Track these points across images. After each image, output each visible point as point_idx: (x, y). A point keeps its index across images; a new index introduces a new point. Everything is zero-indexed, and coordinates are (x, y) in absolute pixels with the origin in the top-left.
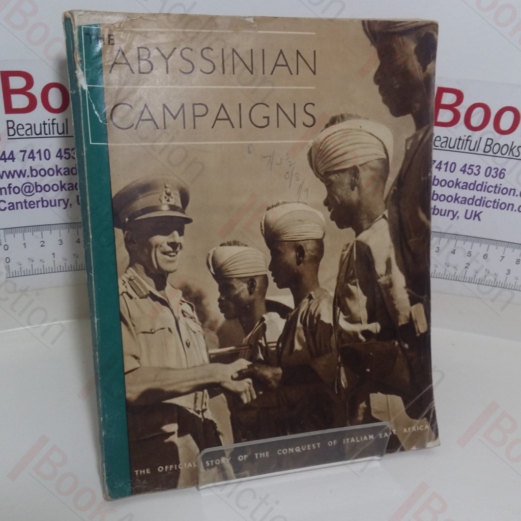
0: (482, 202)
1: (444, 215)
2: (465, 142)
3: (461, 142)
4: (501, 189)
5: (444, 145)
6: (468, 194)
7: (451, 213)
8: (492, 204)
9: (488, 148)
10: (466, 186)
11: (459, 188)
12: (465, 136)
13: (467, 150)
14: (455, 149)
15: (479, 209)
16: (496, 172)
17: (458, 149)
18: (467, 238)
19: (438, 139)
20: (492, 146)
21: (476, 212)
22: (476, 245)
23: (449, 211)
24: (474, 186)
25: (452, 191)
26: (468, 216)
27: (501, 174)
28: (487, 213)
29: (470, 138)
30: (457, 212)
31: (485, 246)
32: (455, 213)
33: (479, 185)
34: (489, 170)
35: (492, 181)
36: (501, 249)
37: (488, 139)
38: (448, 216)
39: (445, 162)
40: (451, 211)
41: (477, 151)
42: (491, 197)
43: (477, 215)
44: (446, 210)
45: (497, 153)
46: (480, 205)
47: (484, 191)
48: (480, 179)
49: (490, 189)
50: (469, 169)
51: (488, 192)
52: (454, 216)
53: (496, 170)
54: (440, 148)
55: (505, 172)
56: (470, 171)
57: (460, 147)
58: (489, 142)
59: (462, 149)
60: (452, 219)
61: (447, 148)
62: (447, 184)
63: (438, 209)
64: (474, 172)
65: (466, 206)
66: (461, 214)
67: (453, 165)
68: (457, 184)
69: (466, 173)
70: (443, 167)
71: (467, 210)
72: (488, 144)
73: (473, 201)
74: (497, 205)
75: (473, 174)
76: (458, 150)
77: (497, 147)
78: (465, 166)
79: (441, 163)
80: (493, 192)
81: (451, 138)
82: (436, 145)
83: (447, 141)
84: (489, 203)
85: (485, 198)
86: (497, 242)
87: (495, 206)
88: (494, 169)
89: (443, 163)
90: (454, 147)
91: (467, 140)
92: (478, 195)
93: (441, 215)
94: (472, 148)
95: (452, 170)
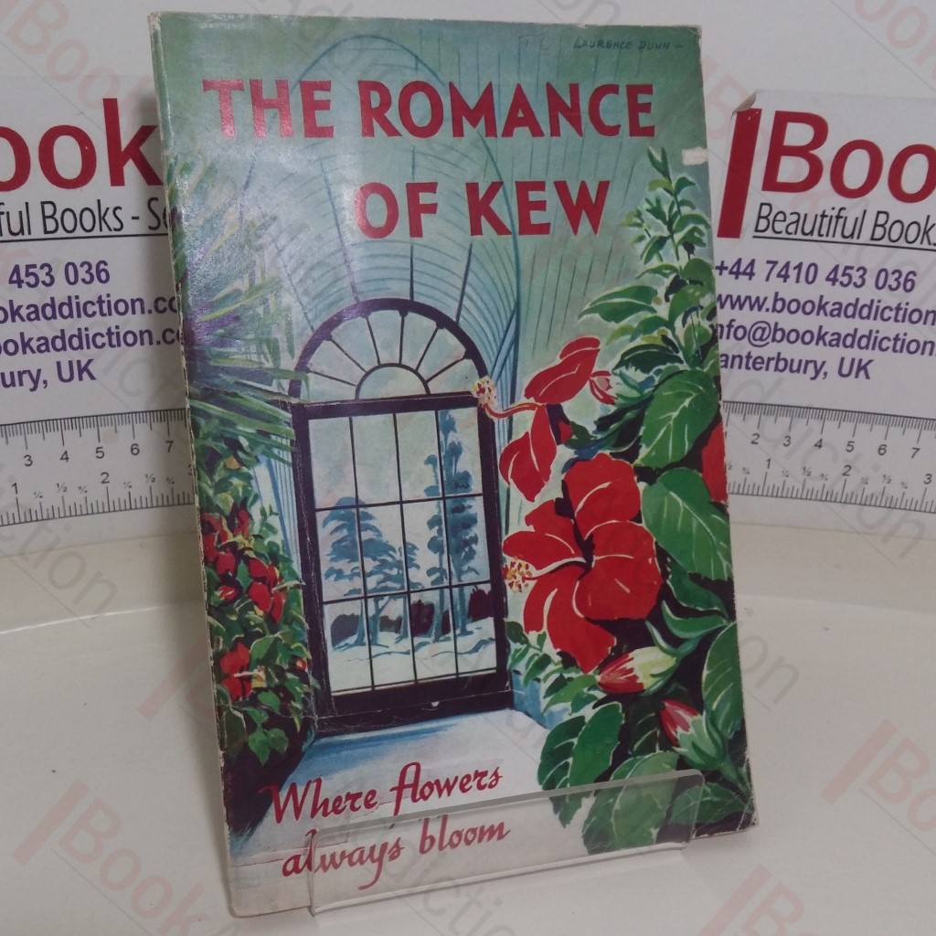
0: (873, 341)
1: (798, 371)
2: (834, 220)
3: (826, 220)
4: (909, 312)
5: (792, 228)
6: (843, 325)
7: (811, 366)
8: (891, 344)
9: (879, 231)
10: (839, 310)
11: (826, 314)
12: (833, 209)
13: (838, 237)
14: (815, 236)
15: (865, 355)
16: (897, 280)
17: (820, 235)
18: (843, 415)
19: (780, 217)
20: (888, 226)
21: (861, 360)
22: (863, 428)
23: (807, 362)
24: (856, 310)
25: (811, 322)
26: (845, 371)
27: (907, 282)
28: (882, 362)
29: (842, 213)
30: (824, 363)
31: (880, 430)
32: (819, 366)
33: (864, 306)
34: (883, 274)
35: (889, 299)
36: (912, 433)
37: (879, 213)
38: (805, 372)
39: (797, 264)
40: (811, 361)
41: (858, 238)
42: (889, 329)
43: (863, 368)
44: (800, 361)
45: (898, 240)
46: (867, 347)
47: (875, 318)
48: (867, 294)
49: (887, 314)
50: (844, 275)
51: (883, 319)
52: (817, 372)
53: (897, 275)
54: (784, 235)
55: (914, 278)
56: (845, 280)
57: (824, 231)
58: (882, 219)
59: (827, 235)
60: (812, 379)
61: (799, 235)
62: (801, 307)
63: (785, 360)
64: (854, 280)
65: (841, 351)
66: (831, 367)
67: (812, 269)
68: (822, 307)
69: (837, 284)
70: (793, 273)
71: (843, 359)
72: (879, 223)
73: (854, 340)
74: (900, 345)
75: (852, 285)
76: (820, 239)
77: (896, 230)
78: (836, 268)
79: (787, 265)
80: (892, 320)
81: (806, 215)
82: (777, 229)
83: (798, 221)
84: (885, 341)
85: (877, 332)
86: (905, 420)
87: (898, 348)
88: (893, 273)
89: (792, 265)
90: (812, 233)
91: (838, 217)
92: (864, 327)
93: (791, 371)
94: (847, 234)
95: (810, 279)
